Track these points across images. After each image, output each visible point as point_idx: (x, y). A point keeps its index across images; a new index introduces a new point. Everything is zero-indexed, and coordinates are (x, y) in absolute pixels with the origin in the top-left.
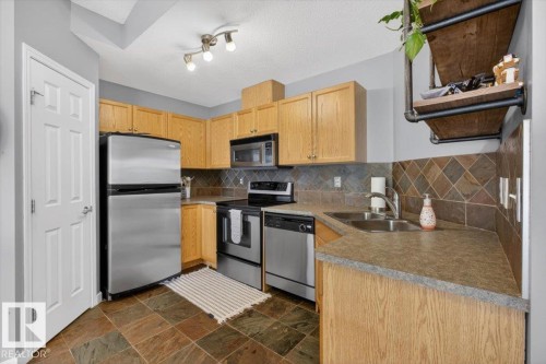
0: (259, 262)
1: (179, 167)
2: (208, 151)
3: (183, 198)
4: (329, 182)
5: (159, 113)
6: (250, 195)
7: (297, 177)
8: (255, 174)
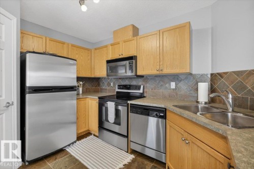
0: (126, 135)
1: (75, 76)
2: (93, 66)
3: (78, 94)
4: (167, 85)
5: (63, 43)
6: (117, 92)
7: (147, 82)
8: (120, 80)
